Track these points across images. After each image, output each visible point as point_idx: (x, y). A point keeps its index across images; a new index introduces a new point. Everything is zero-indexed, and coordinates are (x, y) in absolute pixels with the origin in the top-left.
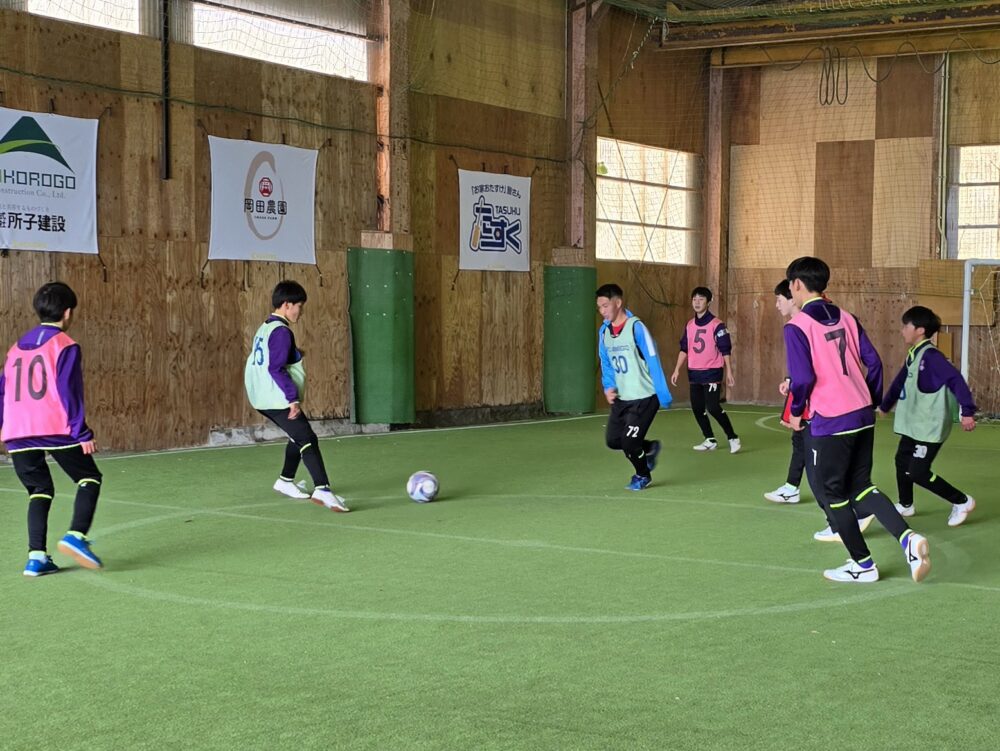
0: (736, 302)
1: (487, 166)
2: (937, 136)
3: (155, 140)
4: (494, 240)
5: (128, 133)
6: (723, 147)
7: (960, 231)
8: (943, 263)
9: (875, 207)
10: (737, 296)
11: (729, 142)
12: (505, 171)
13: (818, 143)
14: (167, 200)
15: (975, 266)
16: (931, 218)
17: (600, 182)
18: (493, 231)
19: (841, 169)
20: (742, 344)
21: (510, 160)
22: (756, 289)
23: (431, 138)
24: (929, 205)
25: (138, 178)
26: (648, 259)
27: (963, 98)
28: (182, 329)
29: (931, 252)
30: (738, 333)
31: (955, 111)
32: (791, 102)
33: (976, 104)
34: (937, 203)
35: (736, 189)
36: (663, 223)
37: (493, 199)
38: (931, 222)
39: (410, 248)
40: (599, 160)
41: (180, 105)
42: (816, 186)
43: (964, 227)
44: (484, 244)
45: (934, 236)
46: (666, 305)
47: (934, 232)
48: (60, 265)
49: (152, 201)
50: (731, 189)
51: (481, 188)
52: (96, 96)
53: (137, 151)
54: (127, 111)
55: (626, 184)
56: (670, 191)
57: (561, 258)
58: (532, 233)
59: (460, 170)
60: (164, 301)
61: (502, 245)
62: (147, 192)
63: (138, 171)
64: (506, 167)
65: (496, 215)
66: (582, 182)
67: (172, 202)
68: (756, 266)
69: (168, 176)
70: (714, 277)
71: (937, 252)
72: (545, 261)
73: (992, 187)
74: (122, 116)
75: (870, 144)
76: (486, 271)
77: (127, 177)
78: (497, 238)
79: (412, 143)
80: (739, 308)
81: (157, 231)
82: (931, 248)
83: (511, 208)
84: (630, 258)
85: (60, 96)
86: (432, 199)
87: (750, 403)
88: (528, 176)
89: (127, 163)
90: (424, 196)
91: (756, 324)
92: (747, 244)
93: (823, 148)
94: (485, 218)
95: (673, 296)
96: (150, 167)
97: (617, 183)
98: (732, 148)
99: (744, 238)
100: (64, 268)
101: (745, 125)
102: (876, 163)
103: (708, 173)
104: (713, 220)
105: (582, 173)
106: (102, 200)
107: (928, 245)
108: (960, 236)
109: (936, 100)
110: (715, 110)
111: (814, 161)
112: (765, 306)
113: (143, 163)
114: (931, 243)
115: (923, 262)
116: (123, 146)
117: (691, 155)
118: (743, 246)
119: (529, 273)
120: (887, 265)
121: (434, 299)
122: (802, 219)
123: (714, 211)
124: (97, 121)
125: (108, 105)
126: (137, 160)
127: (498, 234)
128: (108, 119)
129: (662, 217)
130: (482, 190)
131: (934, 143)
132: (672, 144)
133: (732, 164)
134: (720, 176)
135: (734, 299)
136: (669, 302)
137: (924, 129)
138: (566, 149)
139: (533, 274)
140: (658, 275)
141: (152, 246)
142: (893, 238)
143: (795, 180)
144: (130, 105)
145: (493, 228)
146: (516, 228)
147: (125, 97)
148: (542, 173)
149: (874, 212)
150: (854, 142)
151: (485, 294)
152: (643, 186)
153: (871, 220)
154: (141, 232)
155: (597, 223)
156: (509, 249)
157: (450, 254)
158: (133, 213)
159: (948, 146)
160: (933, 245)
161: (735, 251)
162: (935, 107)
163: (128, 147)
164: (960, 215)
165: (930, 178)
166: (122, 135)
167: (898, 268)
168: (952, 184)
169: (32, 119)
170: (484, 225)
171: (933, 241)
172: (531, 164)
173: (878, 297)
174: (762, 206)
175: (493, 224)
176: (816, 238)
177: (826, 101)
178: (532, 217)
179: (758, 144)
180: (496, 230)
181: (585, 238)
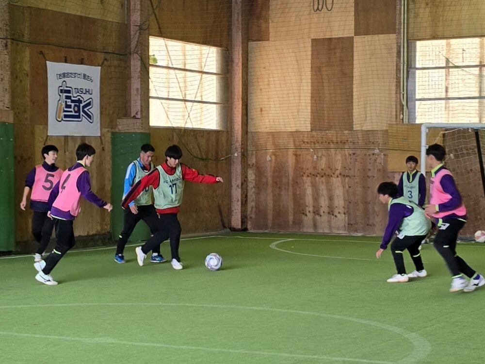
0: (254, 157)
1: (68, 59)
2: (399, 33)
4: (73, 113)
6: (242, 43)
7: (417, 103)
8: (406, 126)
9: (354, 86)
10: (254, 152)
11: (247, 39)
12: (82, 62)
13: (312, 40)
15: (429, 128)
16: (396, 93)
17: (152, 70)
18: (73, 106)
19: (330, 58)
20: (258, 188)
21: (85, 54)
22: (269, 147)
23: (26, 38)
24: (394, 84)
26: (189, 125)
27: (418, 5)
29: (396, 118)
30: (255, 180)
31: (412, 15)
32: (292, 10)
33: (428, 10)
34: (400, 82)
35: (252, 74)
36: (199, 99)
37: (73, 83)
38: (396, 97)
39: (11, 120)
40: (151, 53)
42: (312, 71)
43: (420, 100)
44: (66, 116)
45: (398, 106)
46: (202, 159)
47: (398, 103)
50: (249, 74)
51: (64, 75)
55: (172, 71)
56: (204, 76)
57: (124, 126)
58: (102, 107)
59: (47, 62)
61: (78, 117)
64: (83, 59)
65: (75, 95)
66: (139, 69)
68: (268, 130)
70: (237, 138)
71: (401, 118)
72: (112, 128)
73: (441, 70)
75: (350, 40)
76: (67, 136)
78: (75, 112)
79: (12, 43)
80: (257, 161)
82: (396, 115)
83: (86, 89)
84: (175, 125)
86: (27, 83)
87: (266, 231)
88: (99, 66)
90: (21, 81)
91: (269, 173)
92: (261, 114)
93: (316, 43)
94: (67, 97)
95: (207, 153)
97: (165, 71)
98: (249, 43)
99: (259, 110)
101: (259, 26)
102: (355, 54)
103: (232, 61)
104: (236, 97)
105: (139, 63)
107: (394, 113)
108: (417, 107)
109: (398, 7)
110: (236, 15)
111: (310, 53)
112: (276, 160)
114: (396, 112)
115: (391, 125)
117: (219, 48)
118: (259, 116)
119: (100, 137)
120: (364, 128)
121: (29, 158)
122: (302, 95)
123: (236, 90)
127: (76, 109)
129: (199, 95)
130: (64, 77)
131: (398, 39)
132: (205, 41)
133: (250, 55)
134: (240, 64)
135: (252, 154)
136: (204, 157)
137: (390, 28)
138: (127, 45)
139: (103, 138)
140: (196, 138)
142: (368, 109)
143: (296, 66)
145: (73, 105)
146: (89, 104)
148: (109, 62)
149: (355, 90)
150: (339, 39)
151: (67, 153)
152: (184, 72)
153: (352, 95)
155: (151, 100)
156: (84, 120)
157: (41, 124)
159: (407, 40)
160: (398, 114)
161: (252, 119)
162: (398, 12)
164: (417, 91)
165: (395, 64)
167: (373, 131)
168: (411, 68)
170: (66, 101)
171: (398, 110)
172: (101, 57)
173: (358, 152)
174: (272, 86)
175: (73, 101)
176: (312, 109)
177: (318, 9)
178: (102, 96)
179: (268, 40)
180: (75, 105)
181: (141, 111)
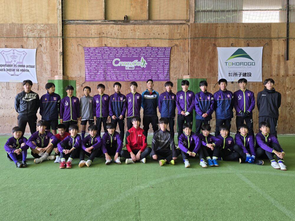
3: (283, 50)
5: (273, 49)
14: (287, 66)
25: (276, 61)
28: (292, 101)
41: (292, 40)
48: (249, 85)
49: (282, 67)
52: (263, 41)
53: (277, 53)
54: (273, 43)
60: (286, 94)
62: (280, 64)
63: (277, 59)
67: (289, 67)
69: (288, 59)
74: (271, 45)
77: (273, 61)
81: (283, 75)
85: (250, 42)
89: (273, 57)
96: (281, 57)
100: (251, 86)
106: (264, 68)
113: (279, 56)
116: (272, 53)
124: (262, 47)
125: (267, 42)
126: (277, 56)
128: (266, 46)
141: (281, 79)
144: (274, 42)
147: (273, 40)
154: (277, 75)
158: (275, 70)
163: (273, 53)
166: (271, 50)
169: (242, 49)
